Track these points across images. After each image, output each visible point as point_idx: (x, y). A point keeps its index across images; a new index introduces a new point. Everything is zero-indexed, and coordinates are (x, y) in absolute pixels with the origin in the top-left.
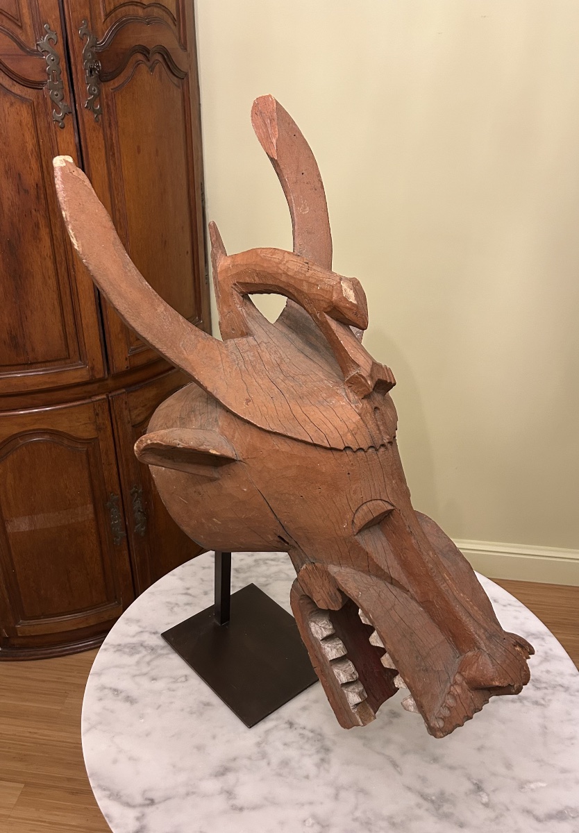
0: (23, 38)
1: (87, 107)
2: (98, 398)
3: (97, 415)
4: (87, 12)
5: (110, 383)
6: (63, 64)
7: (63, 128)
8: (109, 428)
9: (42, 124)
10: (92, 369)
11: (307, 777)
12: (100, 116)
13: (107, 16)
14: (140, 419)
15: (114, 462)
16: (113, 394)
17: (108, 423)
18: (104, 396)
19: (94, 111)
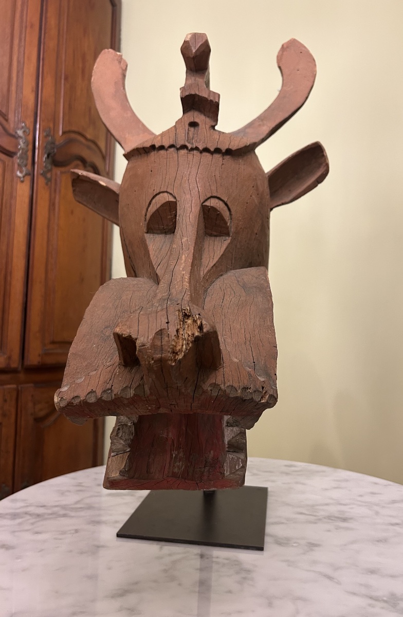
0: (7, 126)
1: (42, 174)
2: (9, 386)
3: (5, 401)
4: (51, 125)
5: (22, 376)
6: (31, 147)
7: (22, 182)
8: (13, 417)
9: (8, 175)
10: (9, 358)
11: (230, 592)
12: (49, 183)
13: (64, 133)
14: (42, 413)
15: (11, 450)
16: (22, 385)
17: (13, 410)
18: (14, 386)
19: (46, 178)
